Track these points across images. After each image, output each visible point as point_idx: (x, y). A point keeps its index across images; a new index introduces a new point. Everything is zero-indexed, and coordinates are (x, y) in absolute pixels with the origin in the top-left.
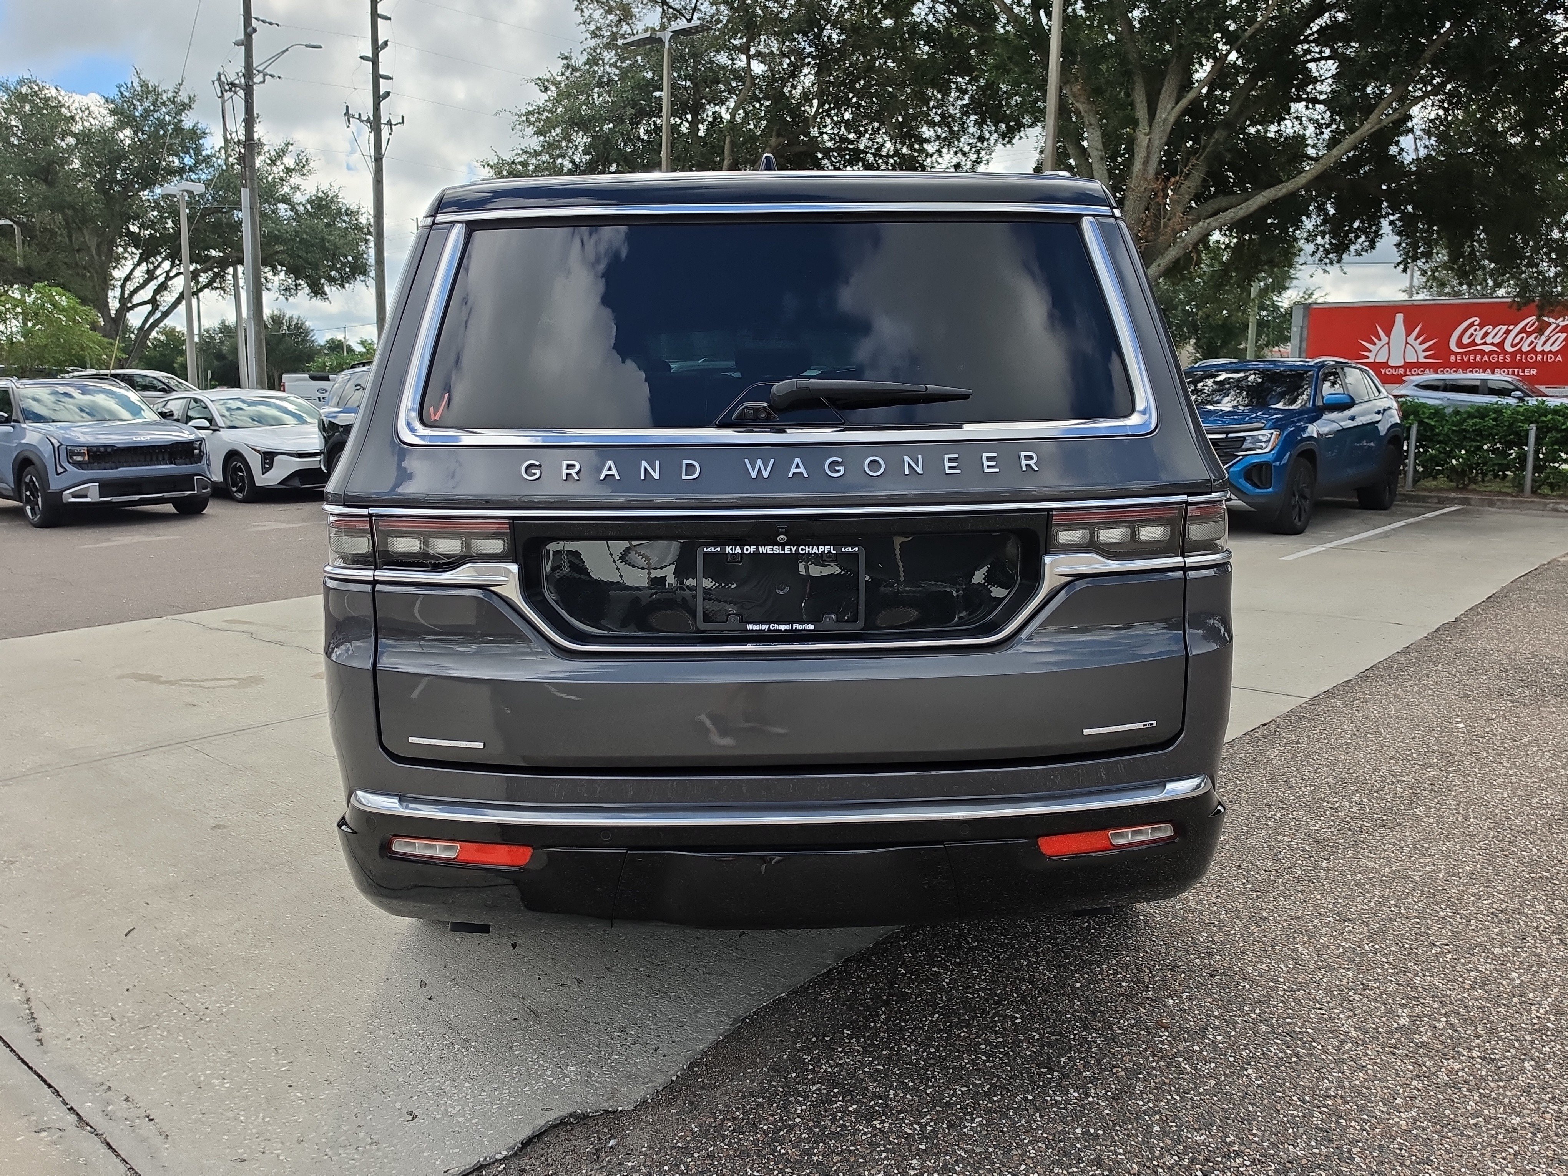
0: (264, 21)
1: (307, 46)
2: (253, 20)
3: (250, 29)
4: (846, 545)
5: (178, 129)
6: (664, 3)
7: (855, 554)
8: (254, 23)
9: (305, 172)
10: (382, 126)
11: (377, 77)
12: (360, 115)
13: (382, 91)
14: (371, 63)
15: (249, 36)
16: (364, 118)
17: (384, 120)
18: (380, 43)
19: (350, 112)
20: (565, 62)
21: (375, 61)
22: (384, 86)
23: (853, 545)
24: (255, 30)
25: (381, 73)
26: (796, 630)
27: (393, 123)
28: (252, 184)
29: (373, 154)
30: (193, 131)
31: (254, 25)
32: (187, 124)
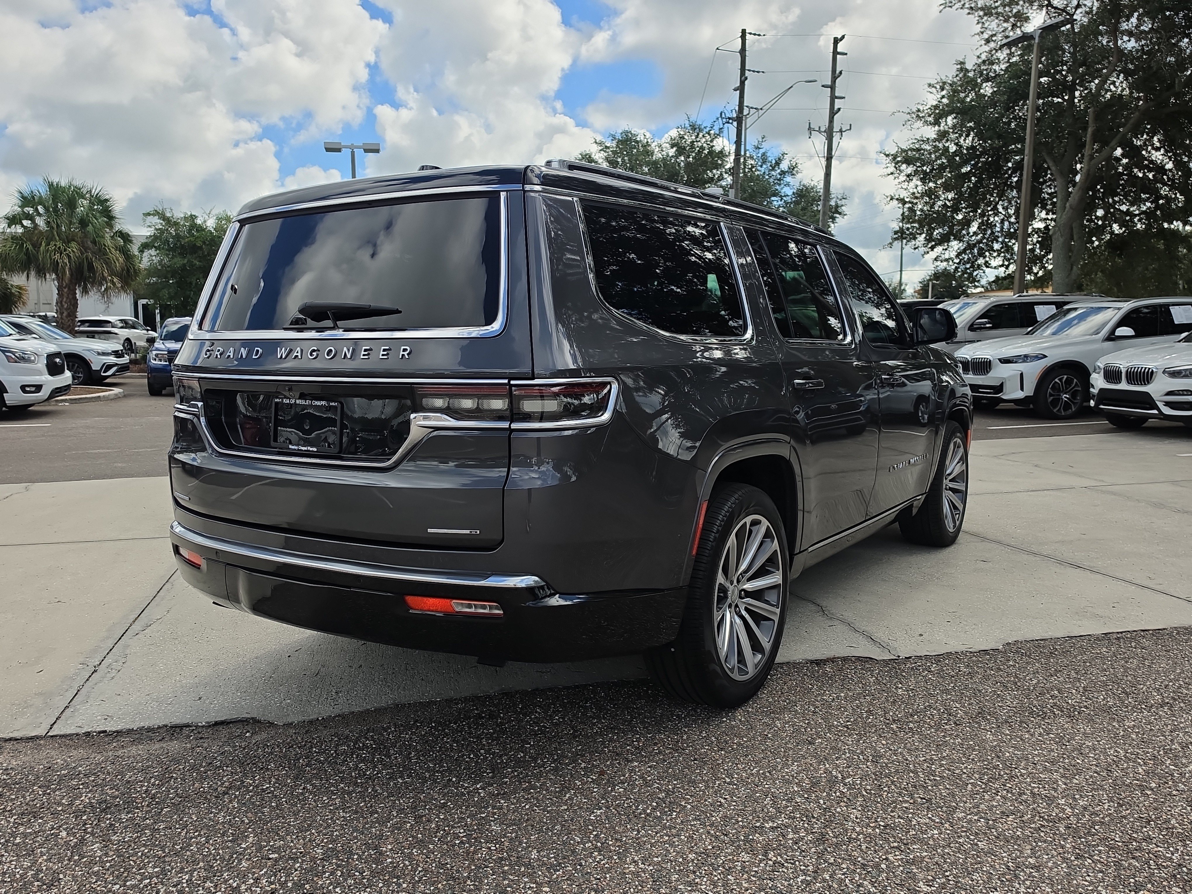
0: (754, 71)
1: (806, 82)
2: (747, 71)
3: (743, 78)
4: (332, 401)
5: (711, 152)
6: (1050, 5)
7: (335, 407)
8: (747, 73)
9: (794, 172)
10: (834, 134)
11: (833, 98)
12: (820, 128)
13: (836, 107)
14: (829, 89)
15: (742, 83)
16: (823, 129)
17: (836, 128)
18: (837, 72)
19: (812, 127)
20: (959, 66)
21: (832, 87)
22: (838, 103)
23: (335, 402)
24: (746, 78)
25: (836, 95)
26: (309, 451)
27: (844, 130)
28: (737, 186)
29: (826, 155)
30: (721, 152)
31: (746, 75)
32: (718, 148)
